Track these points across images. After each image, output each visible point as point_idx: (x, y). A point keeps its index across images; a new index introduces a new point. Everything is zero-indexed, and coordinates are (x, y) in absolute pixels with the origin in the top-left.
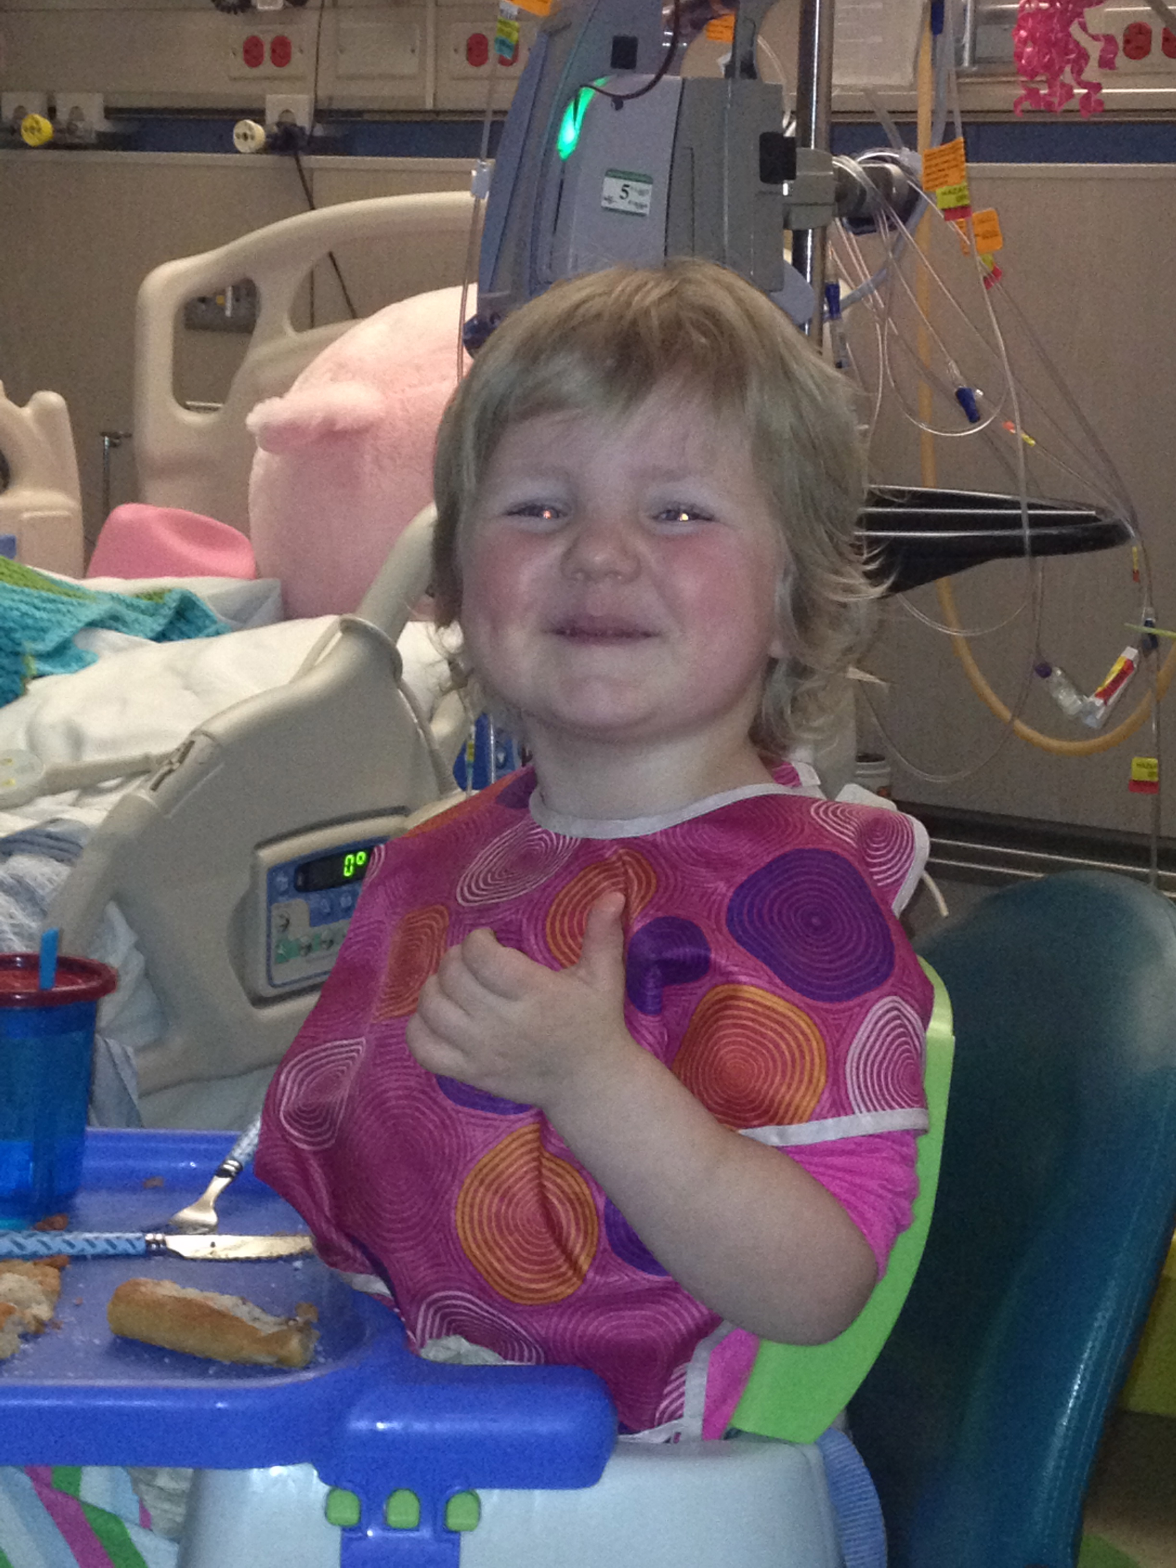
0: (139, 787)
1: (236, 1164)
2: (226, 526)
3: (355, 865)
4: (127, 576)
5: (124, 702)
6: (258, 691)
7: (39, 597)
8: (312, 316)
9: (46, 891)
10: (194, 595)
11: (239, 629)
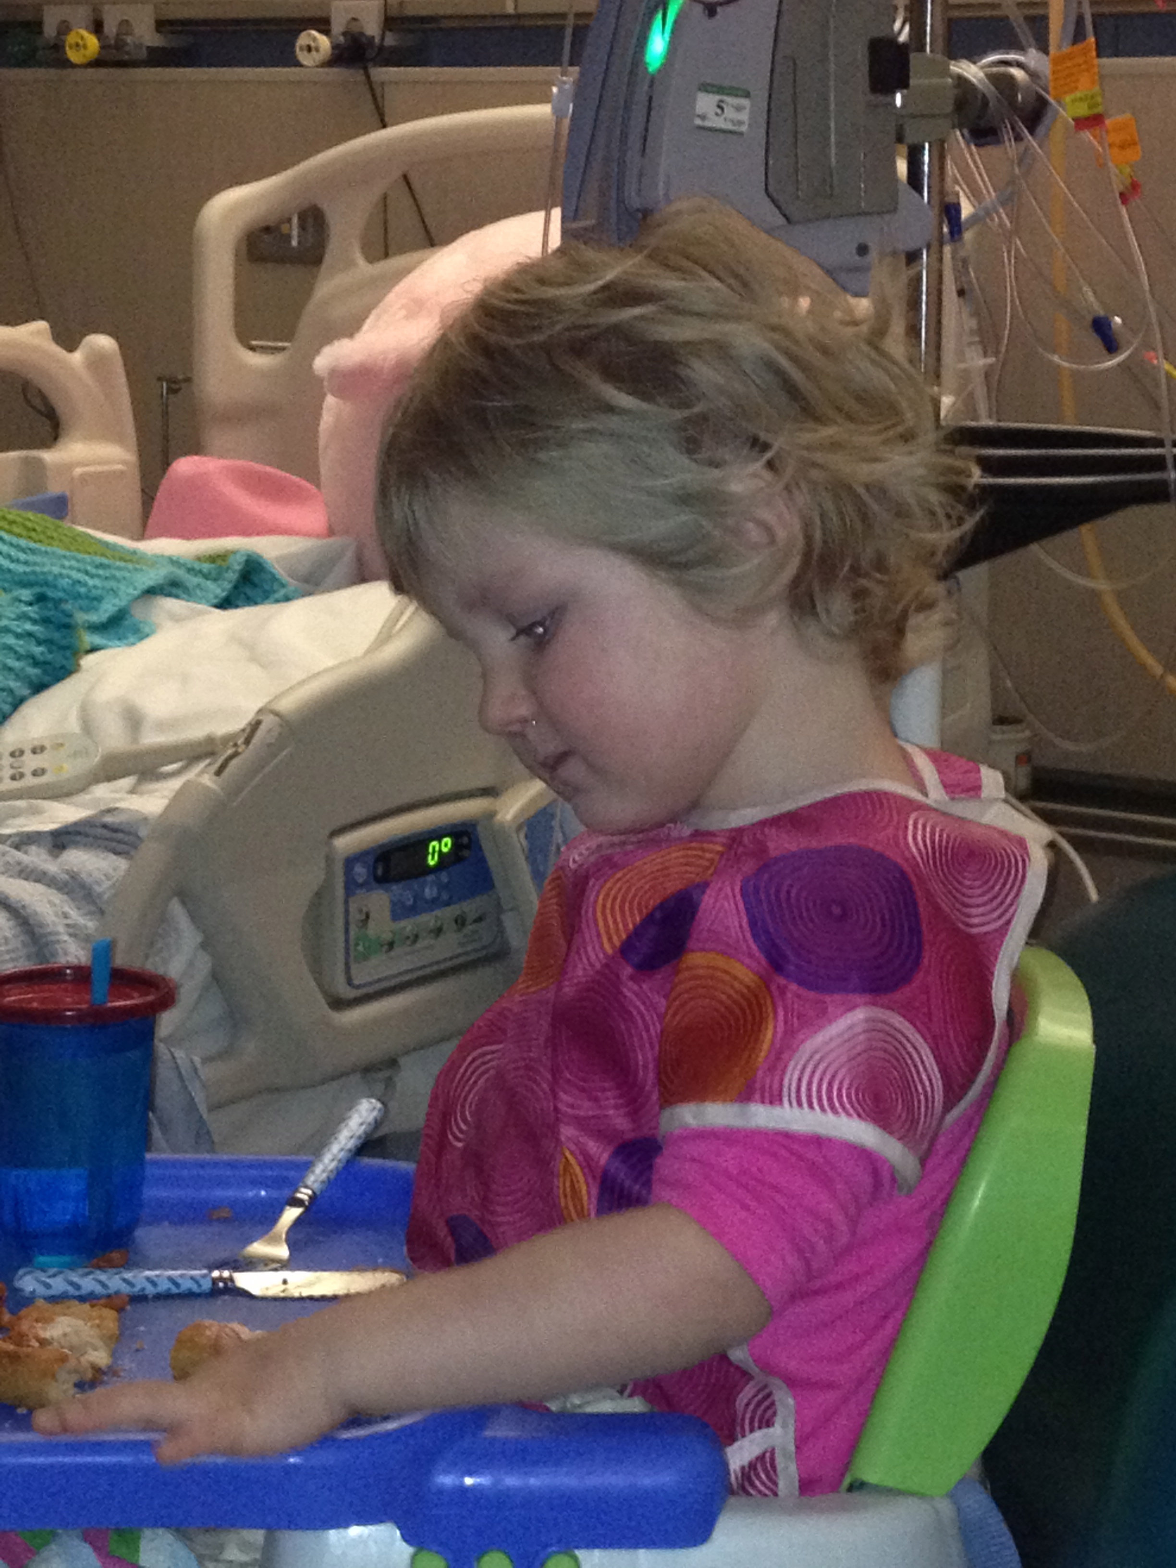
0: (202, 772)
1: (309, 1192)
2: (295, 479)
3: (440, 851)
4: (188, 536)
5: (186, 679)
6: (331, 663)
7: (92, 563)
8: (386, 247)
9: (103, 888)
10: (261, 557)
11: (310, 594)
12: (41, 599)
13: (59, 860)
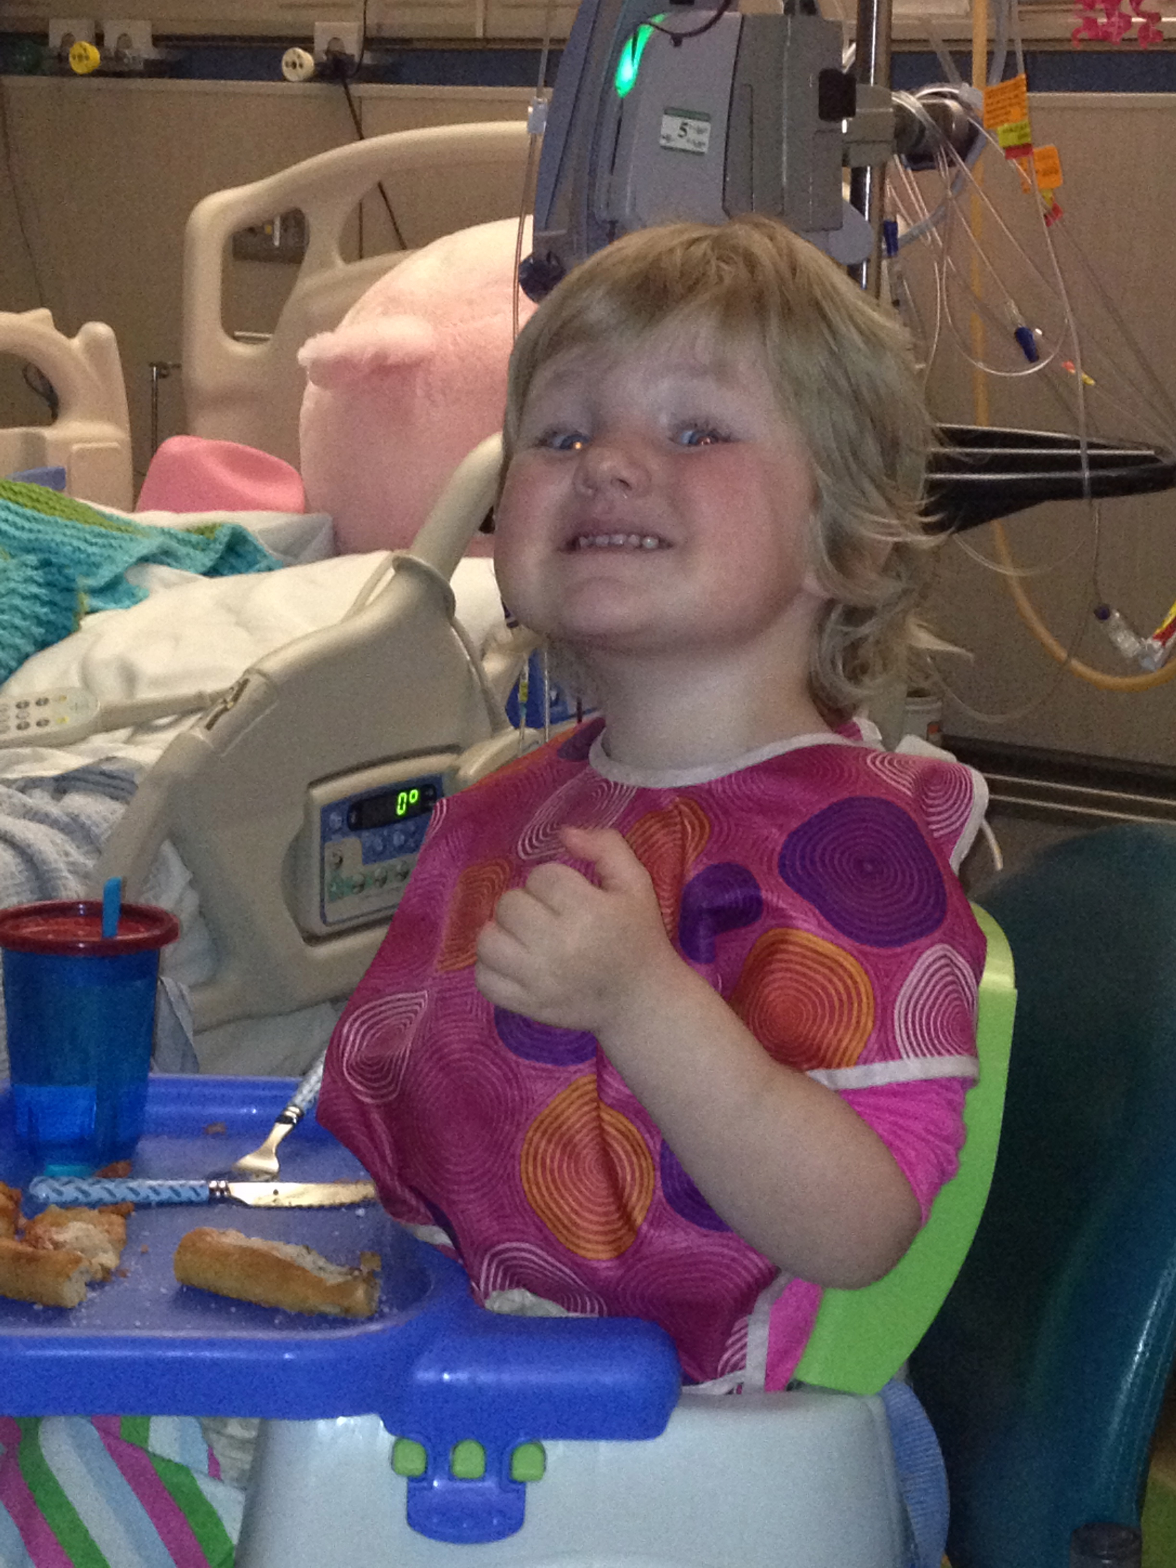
0: (192, 727)
1: (297, 1111)
2: (276, 459)
3: (408, 803)
4: (177, 510)
5: (177, 639)
6: (311, 629)
7: (91, 532)
8: (361, 249)
9: (102, 830)
10: (245, 529)
11: (289, 565)
12: (45, 564)
13: (61, 803)
